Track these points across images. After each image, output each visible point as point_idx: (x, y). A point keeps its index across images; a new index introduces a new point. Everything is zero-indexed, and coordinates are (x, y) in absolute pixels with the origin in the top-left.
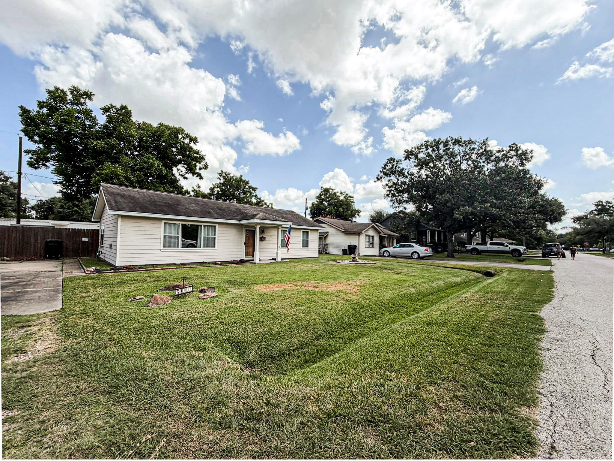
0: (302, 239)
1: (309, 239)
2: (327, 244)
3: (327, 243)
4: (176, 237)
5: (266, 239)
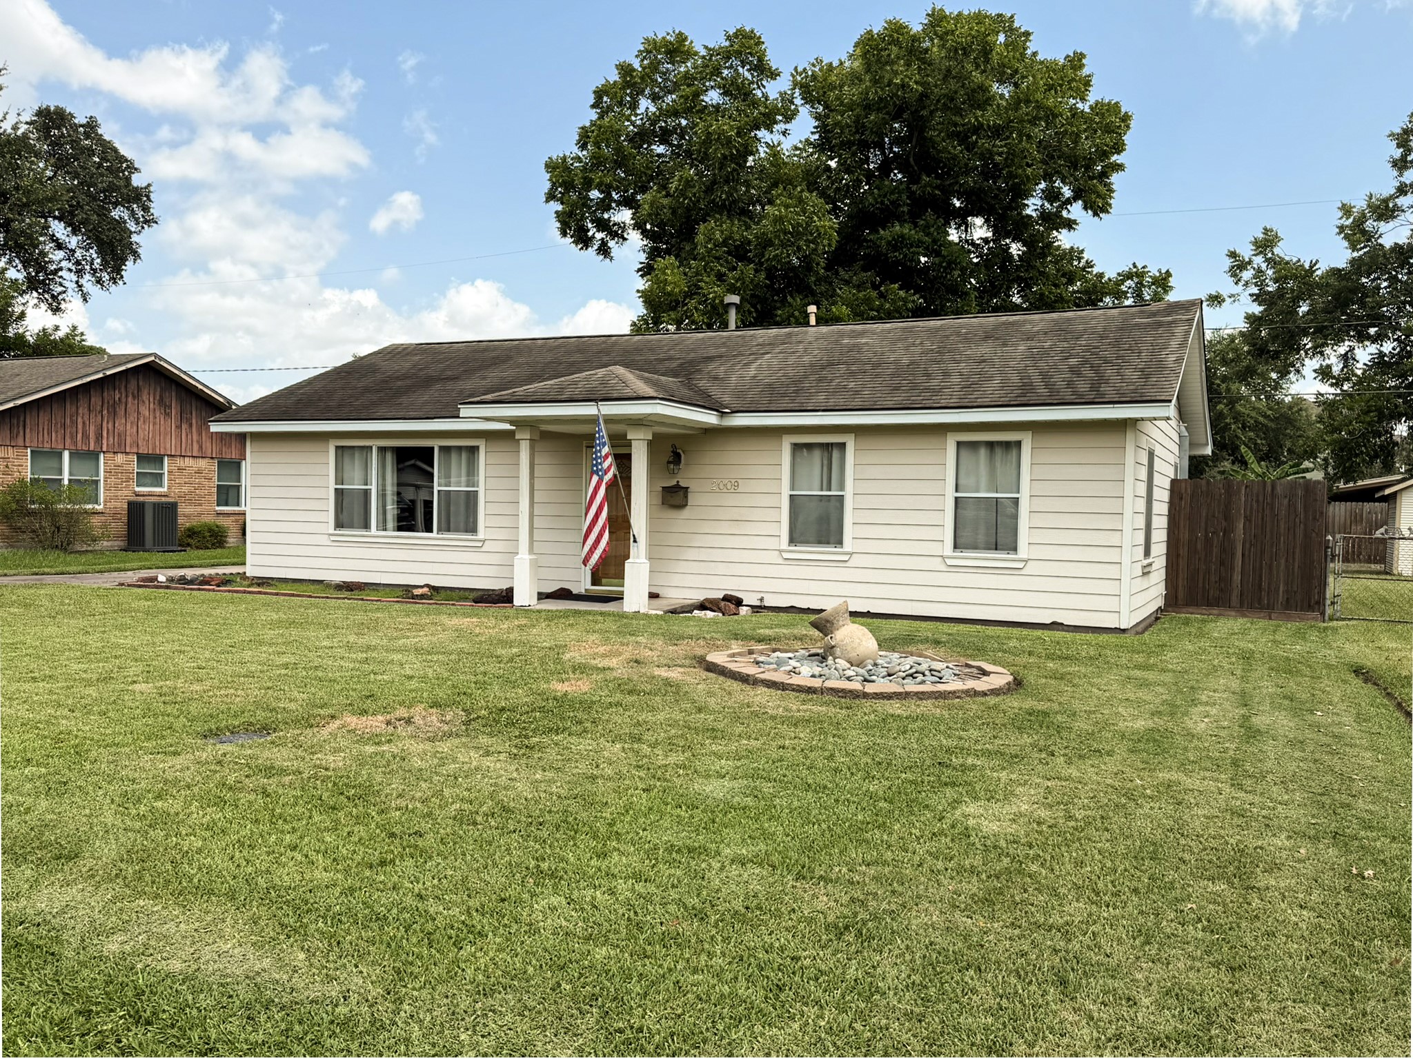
0: (950, 495)
1: (1023, 496)
4: (367, 493)
5: (690, 496)
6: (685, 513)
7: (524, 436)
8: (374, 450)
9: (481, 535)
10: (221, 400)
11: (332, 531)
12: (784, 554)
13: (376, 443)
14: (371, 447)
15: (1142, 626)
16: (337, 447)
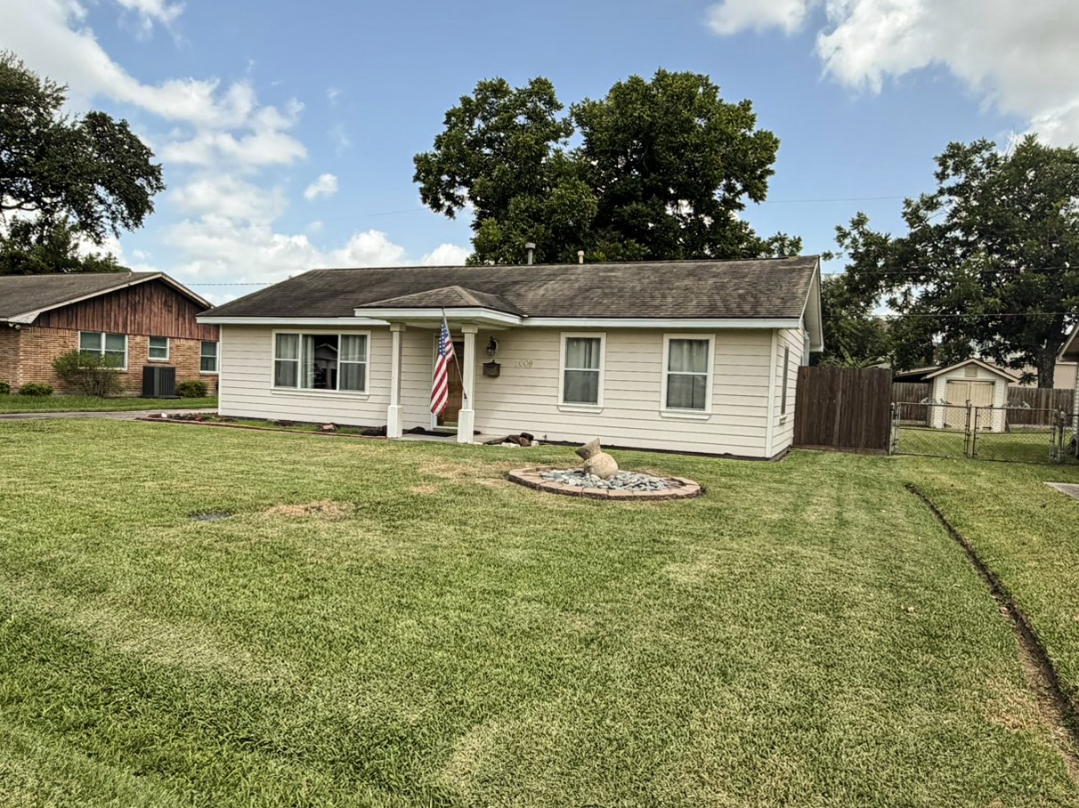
0: (665, 373)
1: (710, 374)
4: (295, 364)
5: (501, 370)
6: (498, 381)
7: (395, 329)
8: (300, 337)
9: (367, 392)
10: (204, 303)
11: (273, 387)
12: (561, 409)
13: (301, 332)
14: (298, 335)
15: (779, 456)
16: (277, 335)
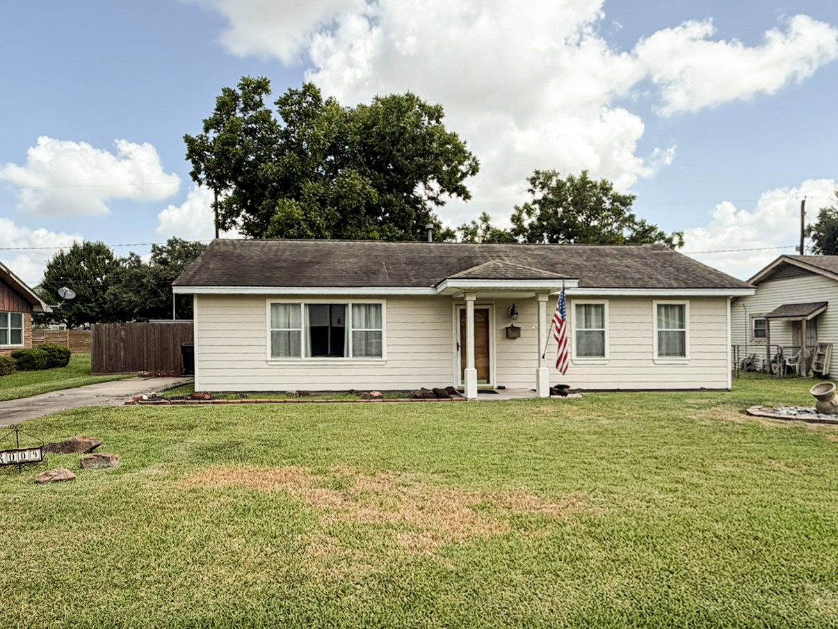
0: (656, 330)
1: (687, 330)
2: (823, 346)
3: (822, 340)
6: (518, 341)
8: (303, 306)
9: (385, 358)
11: (269, 357)
13: (303, 302)
14: (300, 305)
16: (272, 304)
